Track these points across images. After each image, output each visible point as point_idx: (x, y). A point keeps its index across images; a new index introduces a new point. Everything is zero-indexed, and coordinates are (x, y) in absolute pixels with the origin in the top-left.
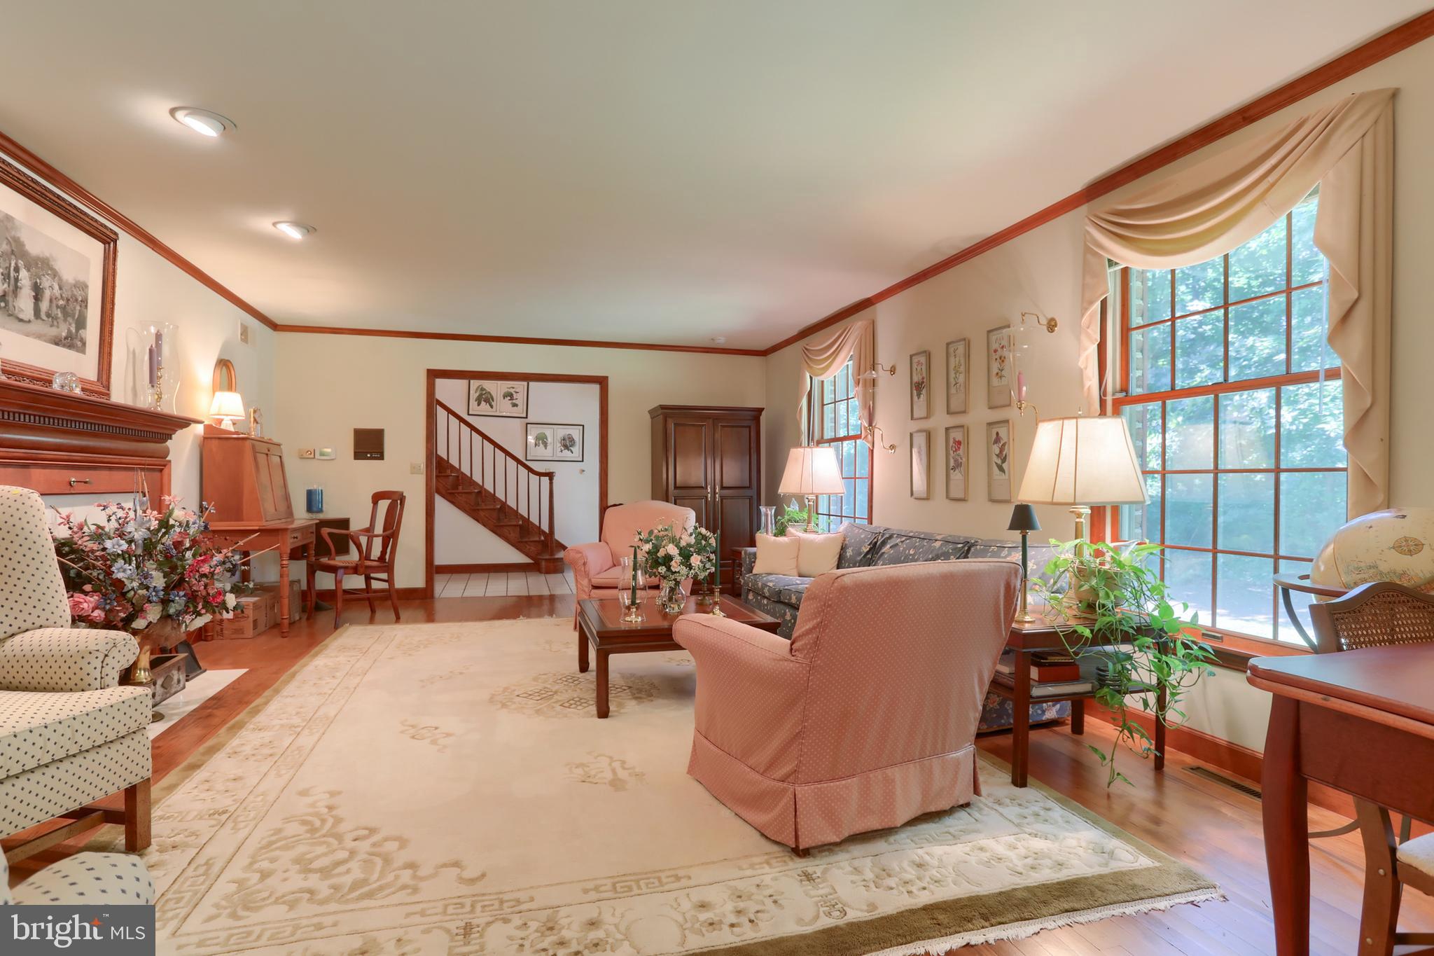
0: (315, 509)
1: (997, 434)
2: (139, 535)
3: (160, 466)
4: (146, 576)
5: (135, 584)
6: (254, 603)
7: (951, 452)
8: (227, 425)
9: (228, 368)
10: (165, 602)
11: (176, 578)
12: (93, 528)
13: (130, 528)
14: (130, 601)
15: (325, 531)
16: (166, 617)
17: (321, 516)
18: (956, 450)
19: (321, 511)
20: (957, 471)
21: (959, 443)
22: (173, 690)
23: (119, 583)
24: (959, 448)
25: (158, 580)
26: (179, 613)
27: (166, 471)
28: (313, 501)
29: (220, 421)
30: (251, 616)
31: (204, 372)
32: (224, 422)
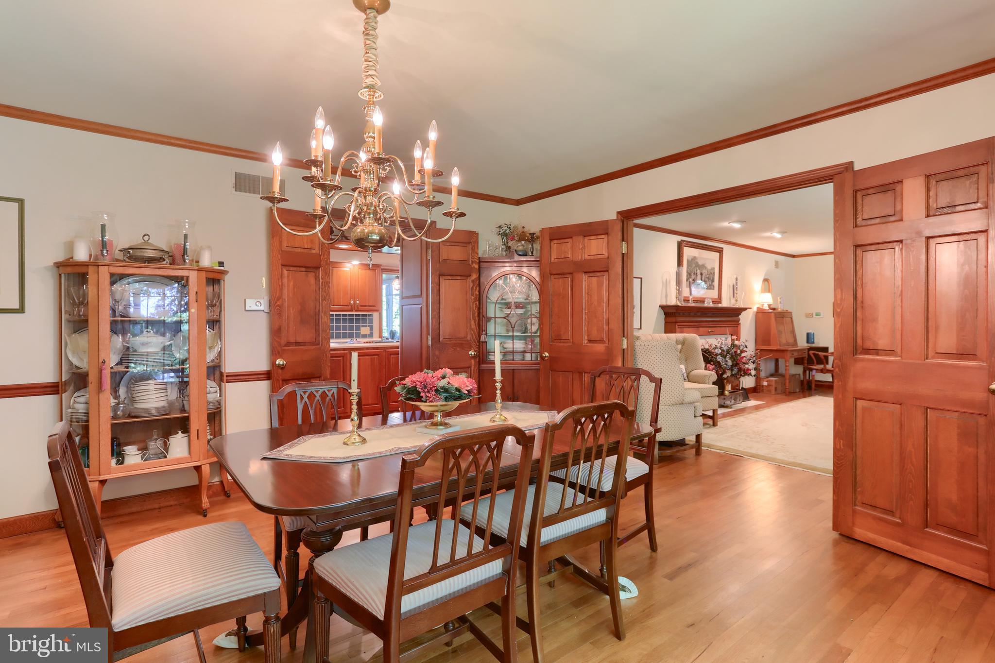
0: (810, 342)
2: (725, 348)
3: (737, 324)
4: (726, 361)
5: (724, 363)
6: (775, 380)
8: (766, 307)
9: (768, 282)
10: (732, 370)
11: (735, 363)
12: (714, 346)
13: (723, 346)
14: (722, 368)
15: (811, 352)
16: (732, 375)
17: (813, 345)
19: (813, 343)
22: (737, 402)
23: (719, 362)
25: (730, 363)
26: (736, 374)
27: (739, 327)
28: (809, 337)
29: (763, 305)
30: (774, 385)
31: (757, 285)
32: (764, 306)
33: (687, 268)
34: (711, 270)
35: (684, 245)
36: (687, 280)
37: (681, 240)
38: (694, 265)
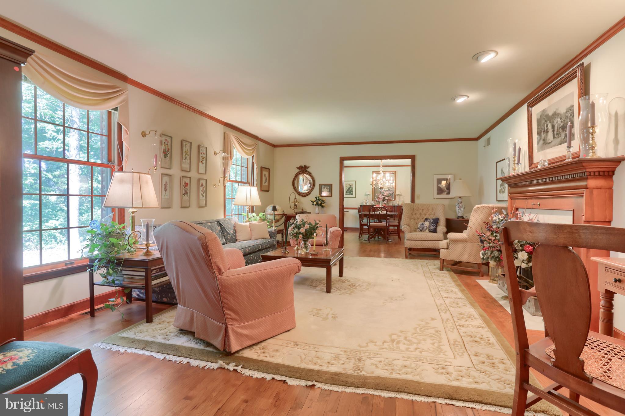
1: (202, 183)
7: (184, 187)
18: (186, 187)
20: (186, 195)
21: (187, 184)
24: (187, 186)
33: (538, 128)
34: (566, 112)
35: (531, 105)
36: (538, 144)
37: (528, 104)
38: (543, 121)
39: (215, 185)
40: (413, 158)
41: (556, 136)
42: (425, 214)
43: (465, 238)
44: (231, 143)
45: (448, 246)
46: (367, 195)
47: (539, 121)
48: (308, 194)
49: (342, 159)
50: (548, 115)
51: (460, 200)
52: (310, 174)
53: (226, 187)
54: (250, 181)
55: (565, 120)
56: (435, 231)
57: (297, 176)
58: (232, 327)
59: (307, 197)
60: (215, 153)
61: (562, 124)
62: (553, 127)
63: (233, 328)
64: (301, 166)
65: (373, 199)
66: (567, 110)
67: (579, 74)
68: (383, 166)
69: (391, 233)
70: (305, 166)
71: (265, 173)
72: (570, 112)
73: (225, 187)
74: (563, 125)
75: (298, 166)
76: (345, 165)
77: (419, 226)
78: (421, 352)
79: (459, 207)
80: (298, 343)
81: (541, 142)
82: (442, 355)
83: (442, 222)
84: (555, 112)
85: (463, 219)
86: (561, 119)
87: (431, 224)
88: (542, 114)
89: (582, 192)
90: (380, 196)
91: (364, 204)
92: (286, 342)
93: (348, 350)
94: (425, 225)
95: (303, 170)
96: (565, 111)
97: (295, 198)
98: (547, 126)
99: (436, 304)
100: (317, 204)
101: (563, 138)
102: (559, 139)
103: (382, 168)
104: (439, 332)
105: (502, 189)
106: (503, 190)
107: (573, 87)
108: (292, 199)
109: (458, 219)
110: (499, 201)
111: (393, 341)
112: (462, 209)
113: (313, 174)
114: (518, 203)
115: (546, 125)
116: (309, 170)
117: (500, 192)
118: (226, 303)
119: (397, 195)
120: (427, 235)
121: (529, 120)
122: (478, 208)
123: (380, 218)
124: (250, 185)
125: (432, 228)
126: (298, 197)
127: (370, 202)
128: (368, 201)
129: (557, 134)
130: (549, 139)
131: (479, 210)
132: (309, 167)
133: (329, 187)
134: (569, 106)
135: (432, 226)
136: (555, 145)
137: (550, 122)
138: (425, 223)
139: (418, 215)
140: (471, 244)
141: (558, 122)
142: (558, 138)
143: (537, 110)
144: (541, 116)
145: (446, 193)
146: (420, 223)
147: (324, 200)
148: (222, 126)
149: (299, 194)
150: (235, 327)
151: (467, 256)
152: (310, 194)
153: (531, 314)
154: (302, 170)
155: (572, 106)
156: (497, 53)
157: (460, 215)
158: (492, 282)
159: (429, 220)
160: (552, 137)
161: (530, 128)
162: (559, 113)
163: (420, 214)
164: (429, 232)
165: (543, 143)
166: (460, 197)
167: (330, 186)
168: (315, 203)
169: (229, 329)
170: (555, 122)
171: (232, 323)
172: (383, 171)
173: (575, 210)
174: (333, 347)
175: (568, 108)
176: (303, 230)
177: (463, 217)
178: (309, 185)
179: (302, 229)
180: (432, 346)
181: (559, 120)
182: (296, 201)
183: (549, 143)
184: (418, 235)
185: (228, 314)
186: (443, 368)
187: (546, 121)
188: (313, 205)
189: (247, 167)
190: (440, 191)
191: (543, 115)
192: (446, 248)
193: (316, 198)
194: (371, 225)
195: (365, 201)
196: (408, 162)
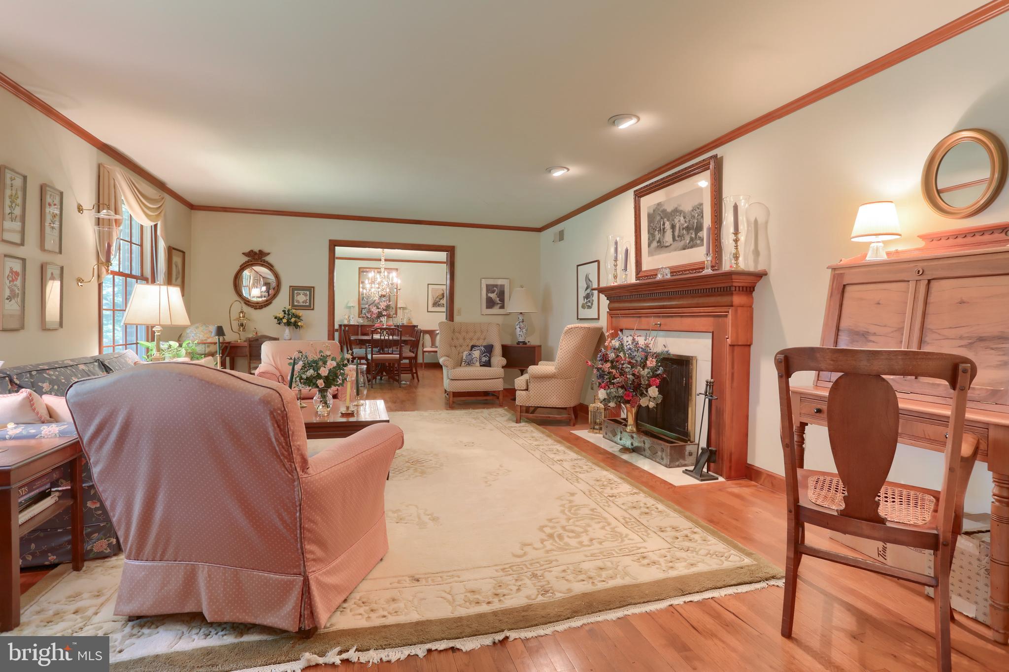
18: (13, 281)
20: (13, 301)
21: (17, 274)
24: (17, 279)
33: (649, 226)
34: (693, 211)
35: (639, 195)
36: (649, 246)
37: (635, 192)
38: (658, 218)
39: (80, 280)
40: (451, 251)
41: (677, 239)
42: (471, 339)
43: (553, 372)
44: (117, 191)
45: (528, 386)
46: (350, 307)
47: (651, 218)
48: (267, 303)
49: (334, 244)
50: (666, 210)
51: (521, 318)
52: (270, 267)
53: (104, 284)
54: (148, 273)
55: (691, 220)
56: (488, 364)
57: (243, 268)
58: (315, 577)
59: (264, 310)
60: (80, 209)
61: (686, 225)
62: (673, 227)
63: (317, 579)
64: (252, 251)
65: (359, 315)
66: (693, 208)
67: (712, 166)
68: (386, 260)
69: (402, 371)
70: (260, 251)
71: (177, 259)
72: (698, 211)
73: (100, 286)
74: (688, 226)
75: (247, 250)
76: (337, 255)
77: (464, 358)
78: (601, 543)
79: (520, 328)
80: (417, 576)
81: (655, 244)
82: (627, 541)
83: (498, 350)
84: (676, 208)
85: (524, 346)
86: (684, 218)
87: (482, 353)
88: (656, 208)
89: (727, 310)
90: (372, 310)
91: (346, 322)
92: (396, 580)
93: (507, 566)
94: (474, 356)
95: (256, 258)
96: (690, 209)
97: (242, 312)
98: (664, 224)
99: (556, 472)
100: (288, 324)
101: (688, 242)
102: (682, 243)
103: (383, 263)
104: (595, 510)
105: (587, 303)
106: (590, 304)
107: (703, 182)
108: (235, 314)
109: (519, 346)
110: (581, 319)
111: (551, 536)
112: (524, 330)
113: (277, 267)
114: (624, 322)
115: (662, 223)
116: (267, 258)
117: (583, 307)
118: (309, 531)
119: (400, 308)
120: (477, 370)
121: (637, 214)
122: (576, 329)
123: (382, 345)
124: (148, 282)
125: (484, 359)
126: (246, 309)
127: (355, 320)
128: (352, 316)
129: (679, 236)
130: (667, 242)
131: (573, 332)
132: (269, 254)
133: (308, 293)
134: (696, 203)
135: (484, 356)
136: (675, 250)
137: (668, 220)
138: (474, 352)
139: (461, 341)
140: (561, 380)
141: (680, 221)
142: (681, 241)
143: (649, 202)
144: (654, 211)
145: (499, 305)
146: (465, 353)
147: (300, 315)
148: (94, 150)
149: (248, 302)
150: (319, 575)
151: (555, 399)
152: (270, 303)
153: (666, 466)
154: (254, 259)
155: (701, 204)
156: (639, 119)
157: (521, 339)
158: (593, 432)
159: (479, 348)
160: (672, 239)
161: (638, 224)
162: (681, 211)
163: (464, 339)
164: (481, 366)
165: (658, 246)
166: (521, 313)
167: (310, 290)
168: (285, 321)
169: (311, 582)
170: (676, 221)
171: (314, 569)
172: (385, 269)
173: (714, 332)
174: (480, 567)
175: (695, 206)
176: (324, 372)
177: (524, 343)
178: (264, 288)
179: (322, 369)
180: (603, 531)
181: (682, 218)
182: (244, 317)
183: (667, 247)
184: (464, 371)
185: (312, 552)
186: (644, 558)
187: (662, 218)
188: (279, 324)
189: (141, 245)
190: (490, 304)
191: (659, 210)
192: (524, 388)
193: (284, 311)
194: (374, 358)
195: (347, 317)
196: (442, 256)
